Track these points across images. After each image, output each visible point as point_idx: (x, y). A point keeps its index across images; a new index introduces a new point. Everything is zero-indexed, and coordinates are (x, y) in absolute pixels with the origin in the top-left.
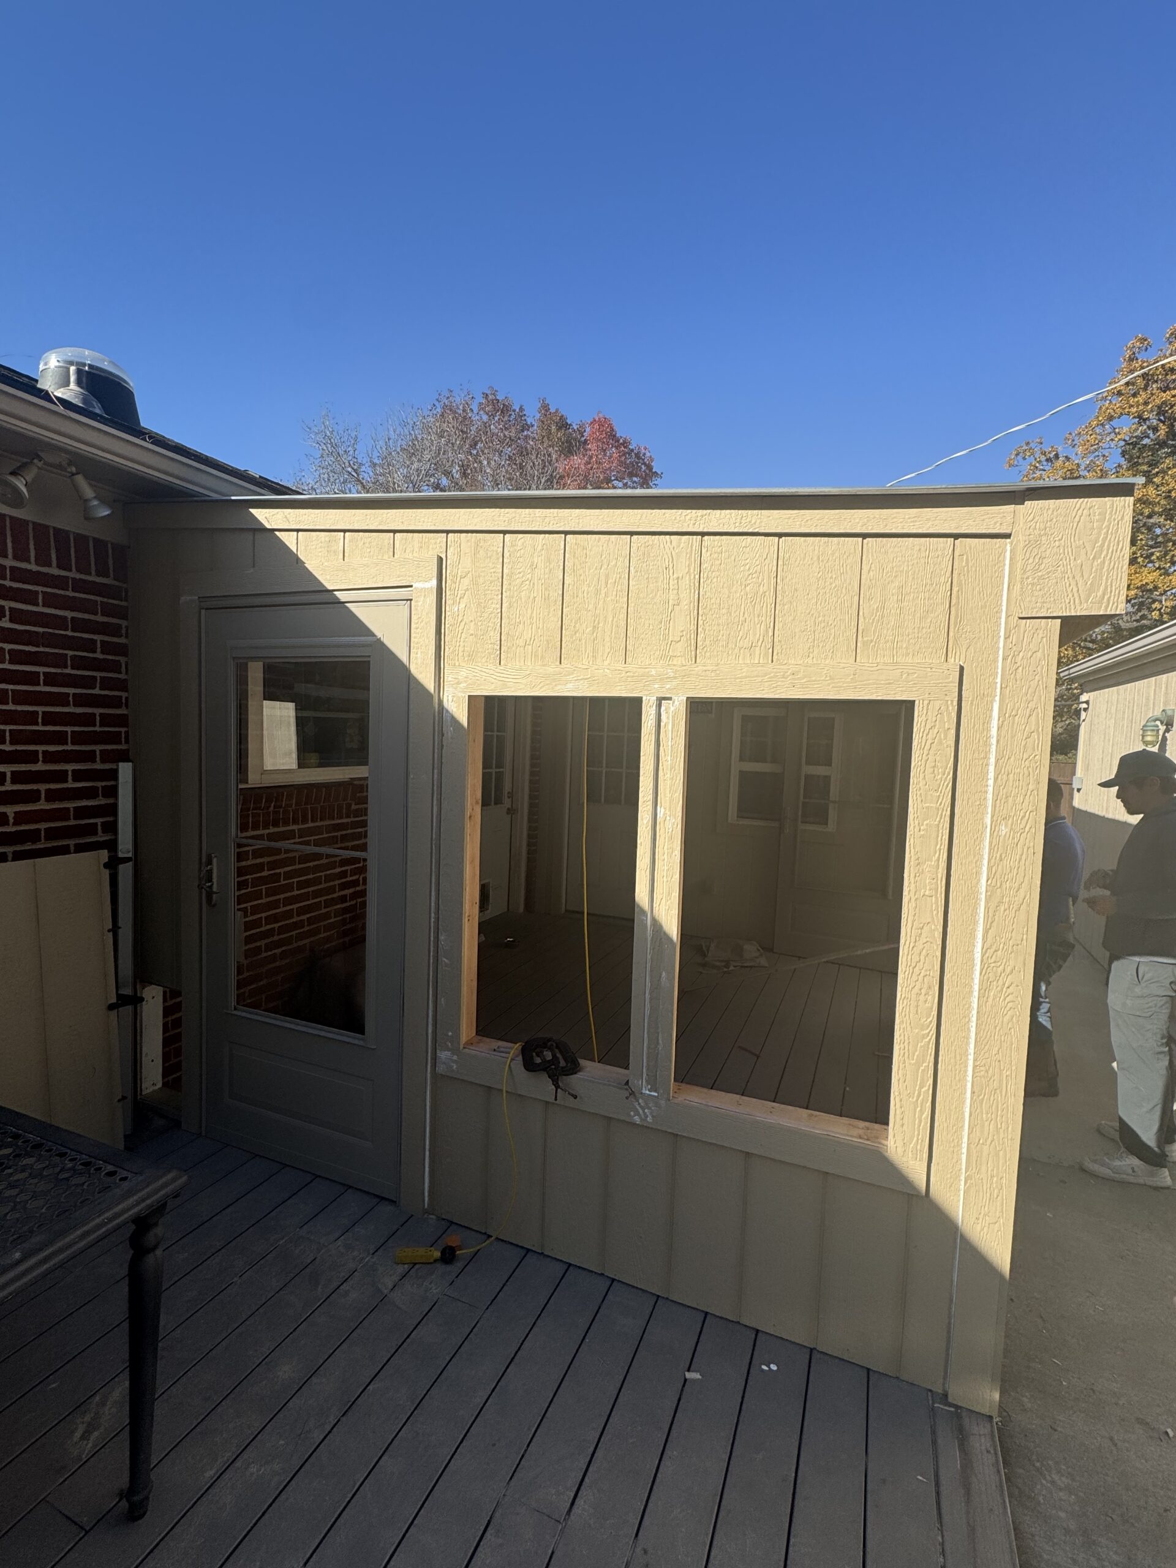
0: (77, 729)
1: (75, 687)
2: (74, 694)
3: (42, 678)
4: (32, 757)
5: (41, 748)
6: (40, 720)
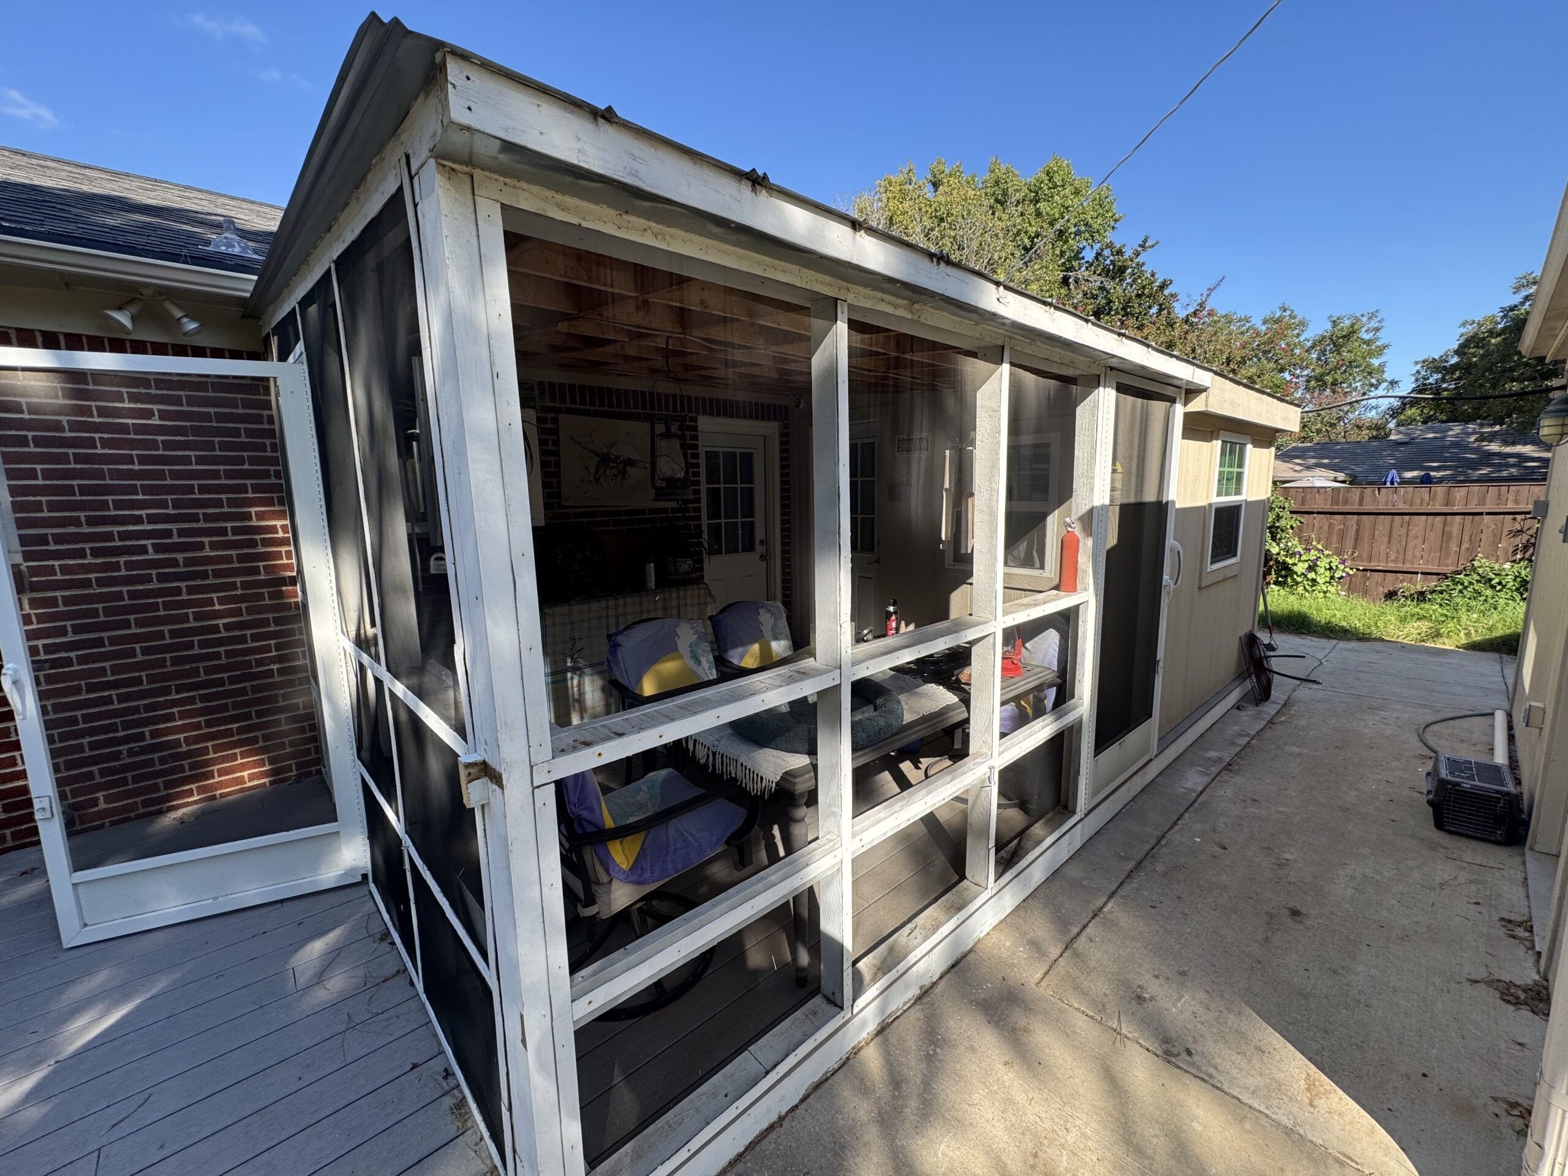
0: (230, 496)
1: (225, 465)
2: (224, 470)
3: (193, 459)
4: (195, 518)
5: (200, 511)
6: (196, 491)
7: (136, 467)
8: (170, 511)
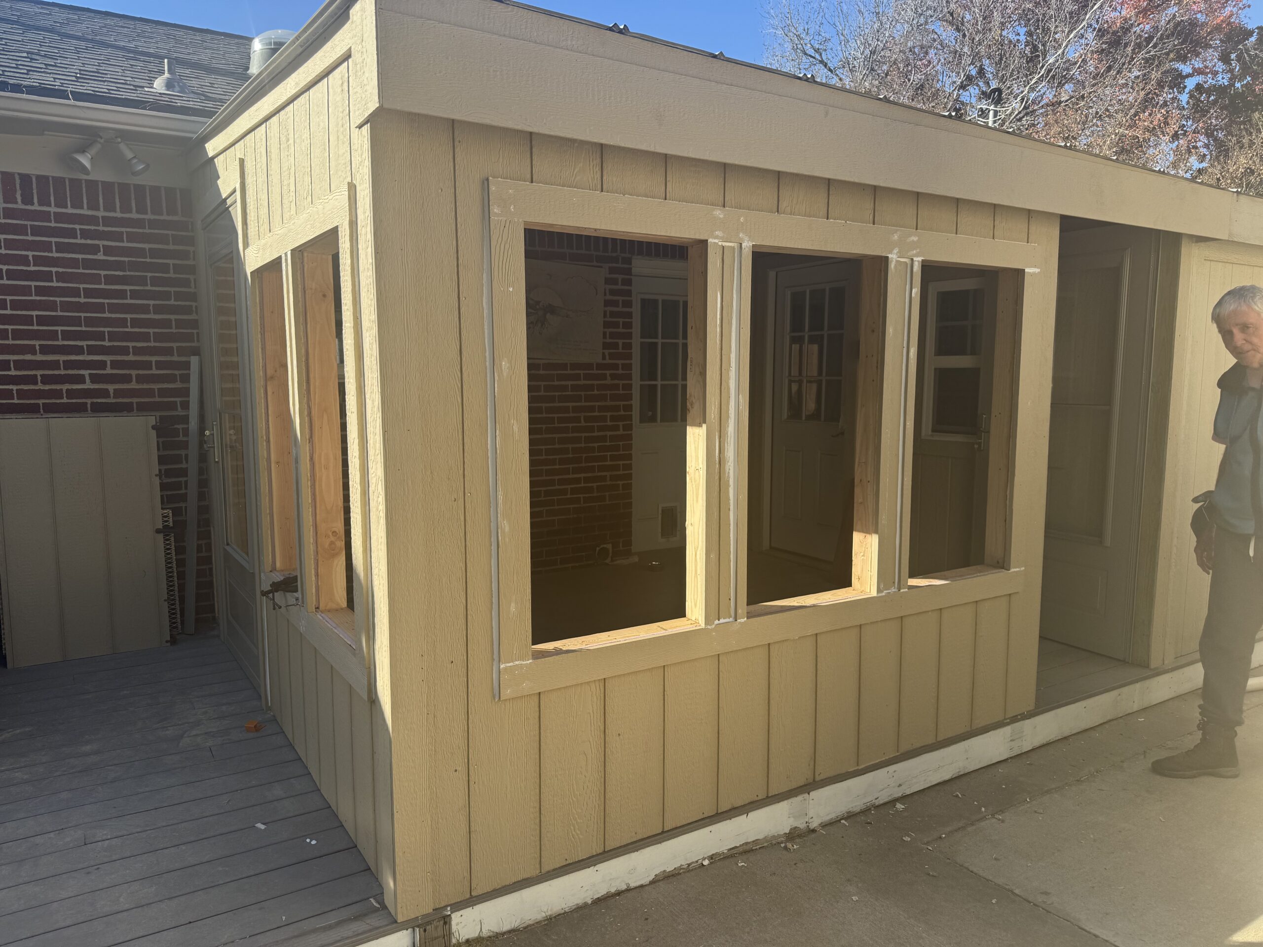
0: (156, 330)
1: (154, 300)
2: (154, 305)
3: (129, 293)
4: (125, 351)
5: (130, 344)
6: (129, 324)
7: (82, 300)
8: (107, 343)
